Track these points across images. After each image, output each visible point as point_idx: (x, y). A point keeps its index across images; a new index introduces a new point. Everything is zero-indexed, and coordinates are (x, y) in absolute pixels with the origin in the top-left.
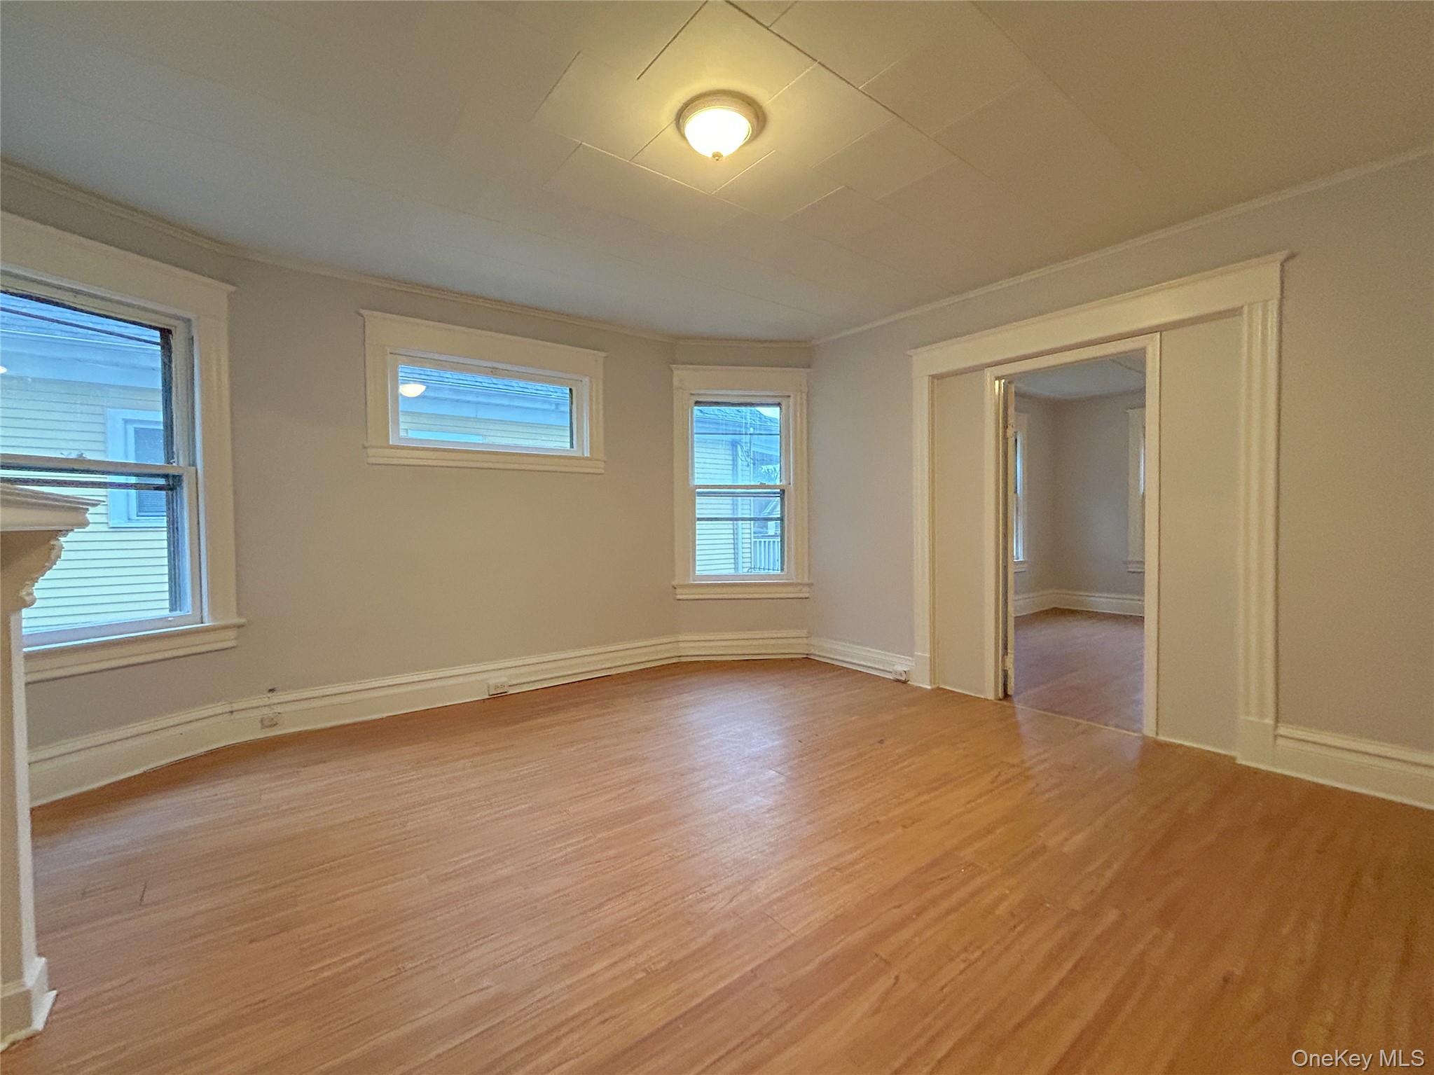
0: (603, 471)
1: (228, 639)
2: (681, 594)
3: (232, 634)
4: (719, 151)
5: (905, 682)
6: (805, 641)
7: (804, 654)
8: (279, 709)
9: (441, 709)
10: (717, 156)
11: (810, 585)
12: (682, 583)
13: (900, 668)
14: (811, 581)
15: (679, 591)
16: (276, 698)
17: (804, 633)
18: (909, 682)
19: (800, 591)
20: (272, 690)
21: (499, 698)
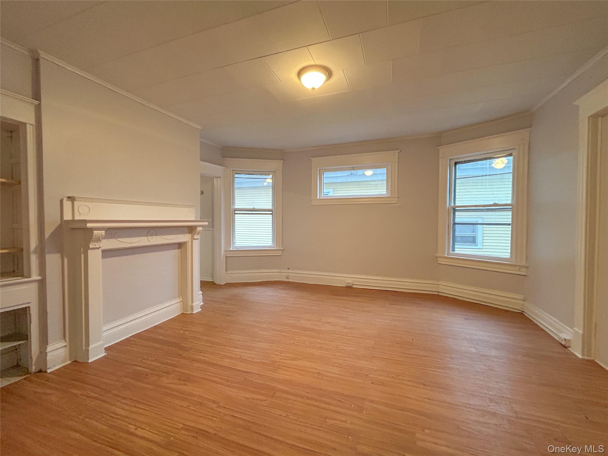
0: (396, 202)
1: (279, 253)
2: (441, 261)
3: (281, 252)
4: (313, 87)
5: (564, 346)
6: (521, 302)
7: (521, 311)
8: (290, 274)
9: (328, 286)
10: (313, 89)
11: (527, 267)
12: (441, 255)
13: (564, 336)
14: (527, 265)
15: (439, 259)
16: (289, 271)
17: (521, 297)
18: (569, 348)
19: (519, 270)
20: (288, 269)
21: (349, 288)
